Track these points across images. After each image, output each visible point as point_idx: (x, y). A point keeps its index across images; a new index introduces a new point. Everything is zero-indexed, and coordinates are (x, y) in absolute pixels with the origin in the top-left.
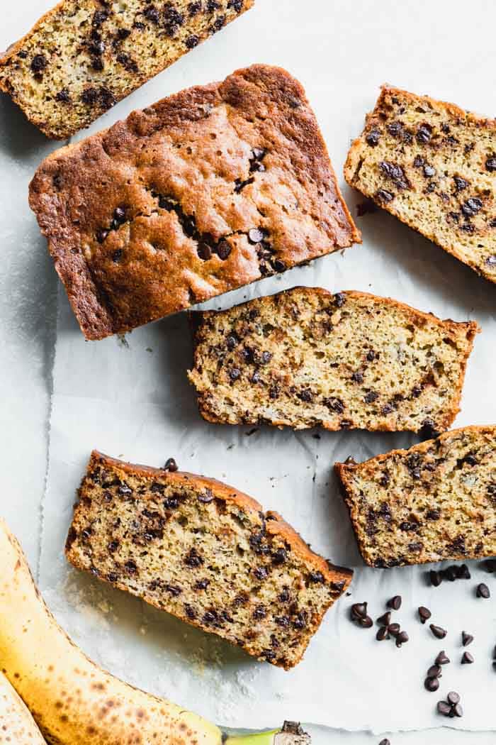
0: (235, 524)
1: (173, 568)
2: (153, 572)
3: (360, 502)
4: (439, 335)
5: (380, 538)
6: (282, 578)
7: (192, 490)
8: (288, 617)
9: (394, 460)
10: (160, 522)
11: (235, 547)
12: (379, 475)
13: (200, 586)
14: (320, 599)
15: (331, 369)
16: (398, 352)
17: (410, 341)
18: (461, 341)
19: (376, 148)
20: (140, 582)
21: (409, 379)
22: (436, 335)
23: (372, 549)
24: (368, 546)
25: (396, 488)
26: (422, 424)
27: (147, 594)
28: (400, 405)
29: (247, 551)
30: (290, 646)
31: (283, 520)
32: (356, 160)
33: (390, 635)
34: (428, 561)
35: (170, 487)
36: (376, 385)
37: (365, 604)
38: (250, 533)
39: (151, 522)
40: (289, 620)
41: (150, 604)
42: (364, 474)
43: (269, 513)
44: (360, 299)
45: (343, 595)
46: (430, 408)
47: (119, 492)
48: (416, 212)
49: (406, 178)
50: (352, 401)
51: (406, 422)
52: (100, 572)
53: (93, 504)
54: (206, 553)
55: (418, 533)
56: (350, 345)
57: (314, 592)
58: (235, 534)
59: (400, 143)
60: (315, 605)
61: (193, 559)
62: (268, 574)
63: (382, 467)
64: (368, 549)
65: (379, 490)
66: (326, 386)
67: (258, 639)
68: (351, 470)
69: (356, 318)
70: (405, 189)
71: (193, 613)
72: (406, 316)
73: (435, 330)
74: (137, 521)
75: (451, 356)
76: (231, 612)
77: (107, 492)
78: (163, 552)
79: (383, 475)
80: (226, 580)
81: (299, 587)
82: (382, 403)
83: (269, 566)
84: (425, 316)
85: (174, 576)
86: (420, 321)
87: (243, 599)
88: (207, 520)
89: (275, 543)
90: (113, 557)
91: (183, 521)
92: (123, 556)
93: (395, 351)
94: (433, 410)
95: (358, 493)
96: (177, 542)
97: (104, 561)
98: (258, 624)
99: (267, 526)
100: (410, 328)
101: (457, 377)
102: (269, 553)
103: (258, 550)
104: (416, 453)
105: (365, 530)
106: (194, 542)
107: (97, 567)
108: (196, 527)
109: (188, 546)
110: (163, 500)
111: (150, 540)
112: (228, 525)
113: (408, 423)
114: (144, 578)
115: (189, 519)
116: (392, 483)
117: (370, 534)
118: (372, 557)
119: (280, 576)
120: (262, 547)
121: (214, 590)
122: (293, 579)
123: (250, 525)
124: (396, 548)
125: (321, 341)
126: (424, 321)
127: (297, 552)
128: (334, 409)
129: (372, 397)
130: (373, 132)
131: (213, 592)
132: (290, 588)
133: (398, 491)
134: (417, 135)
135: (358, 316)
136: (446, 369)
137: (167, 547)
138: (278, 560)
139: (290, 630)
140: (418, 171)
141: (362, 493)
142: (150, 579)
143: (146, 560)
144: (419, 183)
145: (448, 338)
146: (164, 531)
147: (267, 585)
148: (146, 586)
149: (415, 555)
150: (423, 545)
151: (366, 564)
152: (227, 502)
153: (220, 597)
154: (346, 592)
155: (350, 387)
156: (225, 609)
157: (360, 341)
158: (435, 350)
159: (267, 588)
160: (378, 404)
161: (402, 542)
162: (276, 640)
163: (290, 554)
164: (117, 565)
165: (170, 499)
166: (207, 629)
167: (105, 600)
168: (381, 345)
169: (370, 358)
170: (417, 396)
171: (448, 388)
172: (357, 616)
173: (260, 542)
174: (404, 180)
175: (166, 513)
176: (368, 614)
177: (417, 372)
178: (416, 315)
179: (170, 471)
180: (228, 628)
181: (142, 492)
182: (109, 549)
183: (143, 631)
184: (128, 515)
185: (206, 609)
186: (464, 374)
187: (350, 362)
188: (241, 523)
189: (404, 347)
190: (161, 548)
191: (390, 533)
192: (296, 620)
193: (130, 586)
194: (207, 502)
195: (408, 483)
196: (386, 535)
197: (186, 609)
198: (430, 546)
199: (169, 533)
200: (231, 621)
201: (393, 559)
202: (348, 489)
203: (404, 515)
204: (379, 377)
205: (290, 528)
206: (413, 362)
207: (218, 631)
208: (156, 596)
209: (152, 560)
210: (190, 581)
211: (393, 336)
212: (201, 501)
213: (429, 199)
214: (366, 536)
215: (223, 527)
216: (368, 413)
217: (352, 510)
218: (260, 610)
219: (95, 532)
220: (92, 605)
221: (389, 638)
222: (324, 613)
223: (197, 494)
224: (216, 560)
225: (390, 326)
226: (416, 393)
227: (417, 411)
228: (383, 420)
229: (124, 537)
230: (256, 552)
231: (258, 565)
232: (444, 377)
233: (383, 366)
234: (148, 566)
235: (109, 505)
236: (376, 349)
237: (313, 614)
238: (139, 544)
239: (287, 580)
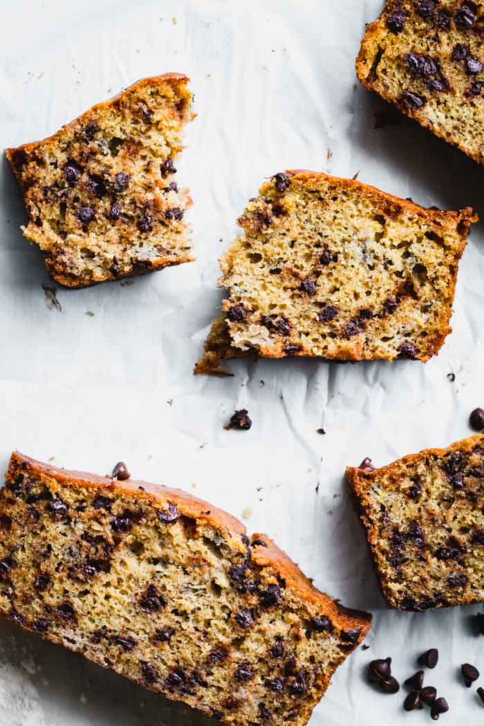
0: (209, 551)
1: (124, 613)
2: (96, 618)
3: (381, 520)
4: (420, 228)
5: (409, 570)
6: (274, 626)
7: (150, 505)
8: (282, 678)
9: (427, 464)
10: (105, 549)
11: (209, 584)
12: (406, 484)
13: (161, 637)
14: (326, 654)
15: (270, 277)
16: (364, 252)
17: (379, 236)
18: (450, 236)
19: (401, 35)
20: (79, 632)
21: (379, 288)
22: (415, 228)
23: (397, 584)
24: (392, 580)
25: (430, 501)
26: (398, 350)
27: (88, 649)
28: (367, 325)
29: (225, 588)
30: (286, 719)
31: (275, 547)
32: (372, 51)
33: (423, 703)
34: (474, 602)
35: (118, 502)
36: (333, 298)
37: (388, 661)
38: (230, 564)
39: (93, 550)
40: (283, 683)
41: (92, 662)
42: (386, 483)
43: (256, 536)
44: (309, 180)
45: (359, 648)
46: (409, 328)
47: (49, 508)
48: (456, 123)
49: (441, 75)
50: (301, 319)
51: (376, 348)
52: (23, 619)
53: (14, 525)
54: (170, 591)
55: (461, 563)
56: (296, 243)
57: (318, 645)
58: (209, 565)
59: (433, 28)
60: (320, 662)
61: (151, 600)
62: (254, 620)
63: (411, 472)
64: (391, 585)
65: (406, 503)
66: (264, 300)
67: (242, 709)
68: (368, 477)
69: (304, 207)
70: (440, 91)
71: (151, 674)
72: (374, 203)
73: (415, 220)
74: (74, 549)
75: (437, 257)
76: (203, 672)
77: (33, 509)
78: (111, 590)
79: (412, 483)
80: (196, 629)
81: (297, 638)
82: (342, 322)
83: (257, 610)
84: (400, 202)
85: (126, 624)
86: (392, 209)
87: (220, 654)
88: (170, 546)
89: (264, 577)
90: (41, 598)
91: (137, 548)
92: (55, 598)
93: (359, 250)
94: (413, 331)
95: (378, 509)
96: (130, 577)
97: (29, 603)
98: (242, 690)
99: (253, 554)
100: (380, 219)
101: (445, 284)
102: (255, 591)
103: (241, 588)
104: (458, 453)
105: (387, 560)
106: (153, 577)
107: (20, 611)
108: (155, 557)
109: (145, 583)
110: (109, 519)
111: (92, 574)
112: (199, 552)
113: (380, 349)
114: (84, 626)
115: (146, 545)
116: (424, 495)
117: (395, 565)
118: (397, 595)
119: (271, 622)
120: (246, 584)
121: (180, 642)
122: (289, 625)
123: (230, 553)
124: (431, 584)
125: (256, 238)
126: (399, 210)
127: (293, 589)
128: (277, 329)
129: (328, 313)
130: (395, 12)
131: (180, 645)
132: (285, 639)
133: (433, 505)
134: (456, 17)
135: (307, 203)
136: (430, 274)
137: (116, 584)
138: (269, 601)
139: (286, 697)
140: (458, 66)
141: (383, 507)
142: (92, 627)
143: (87, 602)
144: (459, 83)
145: (432, 232)
146: (112, 562)
147: (254, 635)
148: (88, 637)
149: (457, 593)
150: (468, 579)
151: (389, 606)
152: (198, 522)
153: (190, 652)
154: (361, 645)
155: (297, 300)
156: (196, 668)
157: (310, 237)
158: (415, 248)
159: (254, 638)
160: (337, 324)
161: (438, 574)
162: (266, 711)
163: (285, 593)
164: (47, 608)
165: (119, 517)
166: (171, 697)
167: (32, 657)
168: (339, 243)
169: (324, 261)
170: (391, 313)
171: (434, 301)
172: (378, 677)
173: (243, 576)
174: (439, 78)
175: (113, 537)
176: (392, 674)
177: (391, 278)
178: (387, 201)
179: (118, 479)
180: (199, 694)
181: (80, 509)
182: (36, 587)
183: (83, 699)
184: (62, 540)
185: (170, 668)
186: (455, 281)
187: (296, 266)
188: (217, 550)
189: (372, 244)
190: (108, 584)
191: (421, 564)
192: (294, 682)
193: (65, 637)
194: (169, 522)
195: (446, 494)
196: (416, 566)
197: (143, 669)
198: (478, 580)
199: (118, 564)
200: (205, 684)
201: (426, 597)
202: (364, 503)
203: (442, 538)
204: (338, 286)
205: (286, 557)
206: (385, 265)
207: (187, 698)
208: (101, 651)
209: (95, 602)
210: (147, 631)
211: (357, 230)
212: (163, 521)
213: (473, 105)
214: (389, 568)
215: (192, 556)
216: (324, 336)
217: (369, 531)
218: (244, 670)
219: (17, 564)
220: (13, 665)
221: (420, 707)
222: (332, 673)
223: (157, 511)
224: (183, 601)
225: (352, 216)
226: (389, 308)
227: (391, 332)
228: (345, 344)
229: (57, 570)
230: (238, 589)
231: (240, 607)
232: (427, 287)
233: (343, 271)
234: (90, 609)
235: (36, 528)
236: (333, 248)
237: (317, 675)
238: (77, 579)
239: (281, 628)
